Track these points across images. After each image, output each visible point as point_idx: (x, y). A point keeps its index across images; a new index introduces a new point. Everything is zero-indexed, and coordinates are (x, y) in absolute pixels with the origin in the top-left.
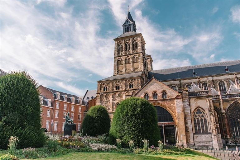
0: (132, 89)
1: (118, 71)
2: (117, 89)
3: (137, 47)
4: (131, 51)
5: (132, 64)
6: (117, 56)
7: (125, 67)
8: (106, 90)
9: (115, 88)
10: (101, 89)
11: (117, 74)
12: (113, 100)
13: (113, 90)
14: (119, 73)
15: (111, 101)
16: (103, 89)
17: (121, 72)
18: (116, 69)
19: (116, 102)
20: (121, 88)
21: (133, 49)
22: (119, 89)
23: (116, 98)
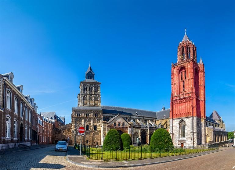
0: (96, 117)
1: (84, 104)
2: (87, 116)
3: (97, 90)
4: (93, 93)
5: (94, 101)
6: (83, 93)
7: (89, 102)
8: (79, 116)
9: (86, 115)
10: (75, 115)
11: (83, 105)
12: (84, 123)
13: (84, 116)
14: (84, 105)
15: (83, 123)
16: (77, 115)
17: (86, 105)
18: (83, 102)
19: (86, 124)
20: (90, 115)
21: (95, 91)
22: (88, 116)
23: (87, 122)
